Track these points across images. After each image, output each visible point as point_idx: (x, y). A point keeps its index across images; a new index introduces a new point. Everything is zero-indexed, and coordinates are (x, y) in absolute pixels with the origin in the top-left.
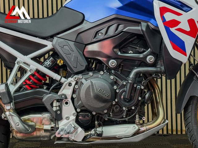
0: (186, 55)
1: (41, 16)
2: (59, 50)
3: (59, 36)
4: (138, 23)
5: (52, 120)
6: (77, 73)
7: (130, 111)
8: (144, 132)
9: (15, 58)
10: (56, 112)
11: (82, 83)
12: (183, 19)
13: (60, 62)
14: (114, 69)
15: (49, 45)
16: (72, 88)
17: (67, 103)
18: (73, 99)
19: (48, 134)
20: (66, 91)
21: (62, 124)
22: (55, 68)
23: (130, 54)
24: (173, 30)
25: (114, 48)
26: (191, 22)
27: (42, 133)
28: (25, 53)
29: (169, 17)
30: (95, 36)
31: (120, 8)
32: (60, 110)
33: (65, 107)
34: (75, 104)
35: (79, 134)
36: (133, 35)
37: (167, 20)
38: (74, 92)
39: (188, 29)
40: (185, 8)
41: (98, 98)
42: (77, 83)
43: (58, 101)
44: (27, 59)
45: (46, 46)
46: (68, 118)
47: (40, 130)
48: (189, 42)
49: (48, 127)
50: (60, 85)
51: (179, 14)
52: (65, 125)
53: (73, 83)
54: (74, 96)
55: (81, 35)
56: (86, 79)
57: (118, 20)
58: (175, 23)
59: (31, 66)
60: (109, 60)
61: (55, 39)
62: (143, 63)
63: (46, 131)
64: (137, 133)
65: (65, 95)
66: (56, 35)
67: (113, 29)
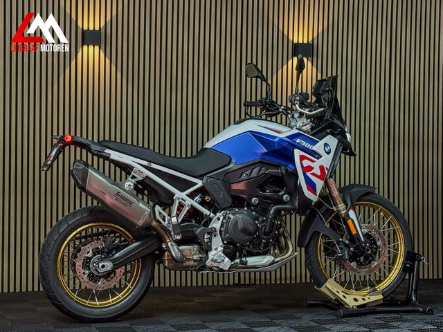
0: (316, 194)
2: (207, 188)
3: (208, 175)
4: (278, 167)
5: (200, 253)
6: (224, 209)
7: (266, 245)
8: (278, 262)
9: (174, 195)
10: (208, 243)
11: (229, 218)
12: (316, 165)
13: (207, 199)
14: (254, 206)
15: (200, 183)
16: (220, 222)
17: (215, 236)
18: (220, 232)
19: (196, 264)
20: (216, 225)
21: (211, 254)
22: (203, 203)
23: (268, 193)
24: (308, 174)
25: (258, 187)
27: (192, 263)
28: (182, 191)
30: (241, 176)
31: (264, 154)
32: (210, 241)
33: (214, 239)
34: (223, 236)
35: (227, 263)
36: (272, 176)
37: (305, 166)
38: (222, 226)
39: (319, 173)
40: (317, 156)
41: (245, 231)
42: (224, 218)
43: (208, 233)
44: (183, 195)
45: (197, 184)
46: (216, 249)
47: (189, 260)
48: (319, 184)
49: (195, 257)
50: (211, 219)
51: (313, 161)
52: (214, 255)
53: (221, 218)
54: (222, 229)
55: (228, 175)
56: (233, 214)
57: (262, 163)
58: (310, 168)
59: (187, 202)
60: (251, 199)
61: (205, 178)
62: (280, 201)
63: (195, 261)
64: (273, 263)
65: (215, 228)
66: (205, 174)
67: (256, 170)
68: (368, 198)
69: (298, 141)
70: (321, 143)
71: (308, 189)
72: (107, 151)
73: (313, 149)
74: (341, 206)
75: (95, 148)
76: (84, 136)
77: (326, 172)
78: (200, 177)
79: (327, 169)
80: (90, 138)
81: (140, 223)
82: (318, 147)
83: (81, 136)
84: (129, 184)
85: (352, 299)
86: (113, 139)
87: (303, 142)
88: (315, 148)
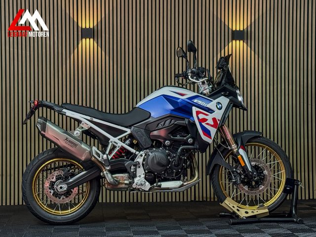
0: (211, 138)
1: (119, 112)
2: (135, 134)
3: (135, 126)
4: (183, 119)
5: (129, 178)
6: (146, 149)
7: (177, 173)
8: (186, 185)
9: (109, 139)
10: (133, 172)
11: (149, 155)
12: (210, 118)
13: (135, 142)
14: (168, 146)
15: (129, 131)
16: (143, 157)
17: (139, 167)
18: (143, 164)
19: (127, 186)
20: (140, 160)
21: (136, 180)
22: (131, 145)
23: (178, 137)
24: (203, 124)
25: (169, 133)
26: (214, 119)
27: (124, 186)
28: (115, 136)
29: (201, 116)
30: (157, 126)
31: (172, 110)
32: (136, 171)
33: (138, 170)
34: (145, 167)
35: (147, 186)
36: (180, 126)
37: (200, 118)
38: (144, 160)
39: (212, 123)
40: (210, 111)
41: (159, 164)
42: (145, 155)
43: (134, 165)
44: (116, 139)
45: (126, 132)
46: (140, 176)
47: (122, 183)
48: (213, 131)
49: (126, 182)
50: (135, 156)
51: (207, 115)
52: (138, 180)
53: (144, 155)
54: (144, 163)
55: (148, 125)
56: (151, 153)
57: (171, 117)
58: (205, 120)
59: (118, 144)
60: (165, 141)
61: (133, 127)
62: (186, 143)
63: (126, 184)
64: (182, 185)
65: (138, 162)
66: (133, 125)
67: (168, 122)
68: (256, 140)
69: (195, 101)
70: (215, 102)
71: (204, 134)
72: (64, 110)
73: (207, 106)
74: (234, 146)
75: (57, 108)
76: (48, 100)
77: (219, 122)
78: (129, 127)
79: (219, 120)
80: (53, 102)
81: (83, 158)
82: (212, 105)
83: (46, 100)
84: (77, 132)
85: (244, 212)
86: (68, 102)
87: (199, 101)
88: (208, 106)
